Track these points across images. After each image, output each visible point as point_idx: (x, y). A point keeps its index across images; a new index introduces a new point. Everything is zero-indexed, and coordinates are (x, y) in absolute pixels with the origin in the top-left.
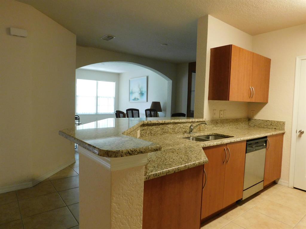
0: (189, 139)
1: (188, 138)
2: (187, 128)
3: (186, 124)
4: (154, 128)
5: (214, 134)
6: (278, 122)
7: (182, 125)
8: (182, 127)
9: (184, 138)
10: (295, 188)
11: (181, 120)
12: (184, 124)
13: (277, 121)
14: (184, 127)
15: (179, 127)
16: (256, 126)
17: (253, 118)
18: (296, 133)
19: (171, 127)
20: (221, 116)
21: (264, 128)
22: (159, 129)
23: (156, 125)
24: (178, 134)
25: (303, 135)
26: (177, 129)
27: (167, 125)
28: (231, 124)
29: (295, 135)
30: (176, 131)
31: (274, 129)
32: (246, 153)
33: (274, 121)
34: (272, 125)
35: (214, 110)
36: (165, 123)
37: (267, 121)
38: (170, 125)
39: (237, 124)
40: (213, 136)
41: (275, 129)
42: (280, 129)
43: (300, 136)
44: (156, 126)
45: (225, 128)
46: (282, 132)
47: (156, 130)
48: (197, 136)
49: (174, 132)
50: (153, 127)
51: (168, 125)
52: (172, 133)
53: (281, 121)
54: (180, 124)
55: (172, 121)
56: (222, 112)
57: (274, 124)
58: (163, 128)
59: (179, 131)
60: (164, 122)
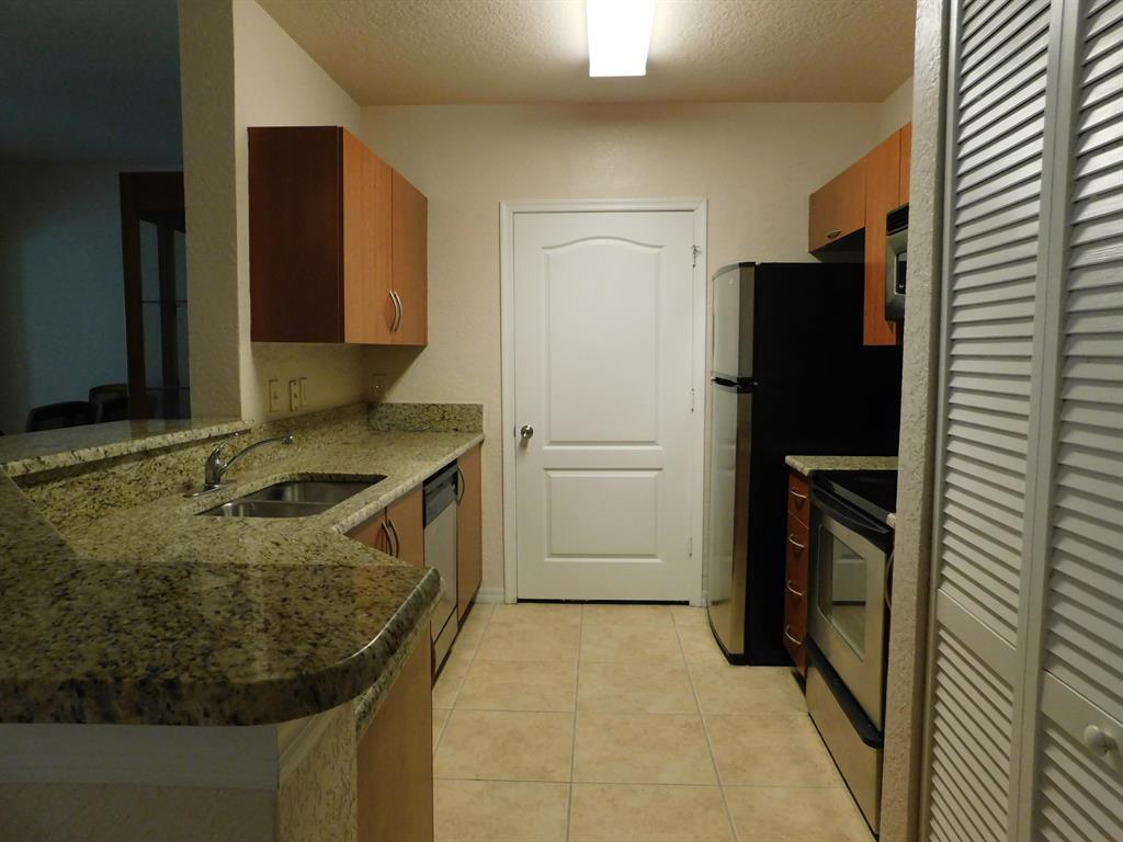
0: (221, 514)
1: (216, 511)
2: (192, 466)
3: (188, 451)
4: (57, 493)
5: (297, 479)
6: (462, 407)
7: (171, 460)
8: (175, 467)
9: (199, 514)
10: (520, 601)
11: (169, 436)
12: (181, 452)
13: (459, 405)
14: (181, 467)
15: (163, 469)
16: (393, 429)
17: (384, 402)
18: (512, 435)
19: (133, 475)
20: (296, 402)
21: (422, 431)
22: (80, 490)
23: (63, 477)
24: (162, 499)
25: (530, 441)
26: (154, 478)
27: (113, 466)
28: (324, 430)
29: (510, 444)
30: (153, 488)
31: (453, 433)
32: (424, 526)
33: (452, 406)
34: (447, 417)
35: (270, 381)
36: (106, 460)
37: (428, 407)
38: (125, 466)
39: (340, 427)
40: (296, 486)
41: (456, 430)
42: (471, 429)
43: (524, 444)
44: (63, 482)
45: (311, 447)
46: (477, 439)
47: (68, 499)
48: (245, 493)
49: (144, 495)
50: (50, 486)
51: (116, 469)
52: (139, 500)
53: (471, 405)
54: (163, 457)
55: (137, 445)
56: (295, 389)
57: (452, 416)
58: (95, 484)
59: (163, 487)
60: (102, 457)
